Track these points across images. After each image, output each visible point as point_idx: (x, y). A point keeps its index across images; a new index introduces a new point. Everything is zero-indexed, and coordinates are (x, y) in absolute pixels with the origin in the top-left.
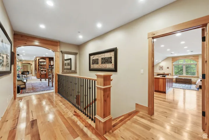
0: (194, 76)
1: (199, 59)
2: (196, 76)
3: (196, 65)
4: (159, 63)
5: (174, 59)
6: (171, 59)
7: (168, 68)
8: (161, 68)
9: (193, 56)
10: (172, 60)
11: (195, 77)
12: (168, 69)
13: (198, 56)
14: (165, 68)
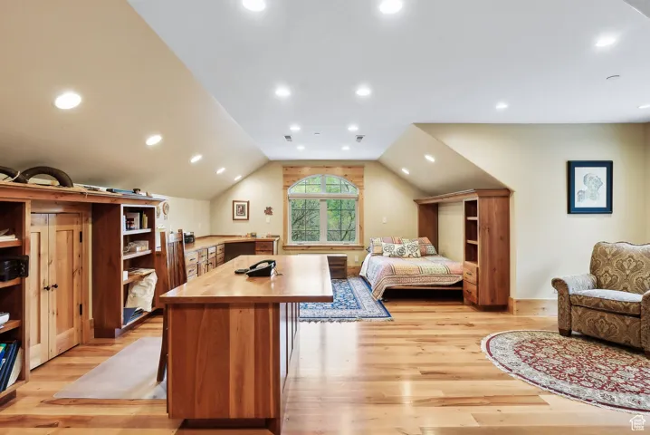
0: (352, 244)
1: (365, 177)
2: (356, 243)
3: (357, 199)
4: (233, 187)
5: (291, 170)
6: (280, 172)
7: (269, 211)
8: (243, 210)
9: (350, 164)
10: (285, 176)
11: (353, 248)
12: (268, 217)
13: (363, 167)
14: (256, 211)
